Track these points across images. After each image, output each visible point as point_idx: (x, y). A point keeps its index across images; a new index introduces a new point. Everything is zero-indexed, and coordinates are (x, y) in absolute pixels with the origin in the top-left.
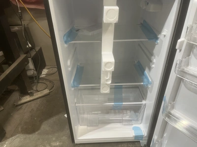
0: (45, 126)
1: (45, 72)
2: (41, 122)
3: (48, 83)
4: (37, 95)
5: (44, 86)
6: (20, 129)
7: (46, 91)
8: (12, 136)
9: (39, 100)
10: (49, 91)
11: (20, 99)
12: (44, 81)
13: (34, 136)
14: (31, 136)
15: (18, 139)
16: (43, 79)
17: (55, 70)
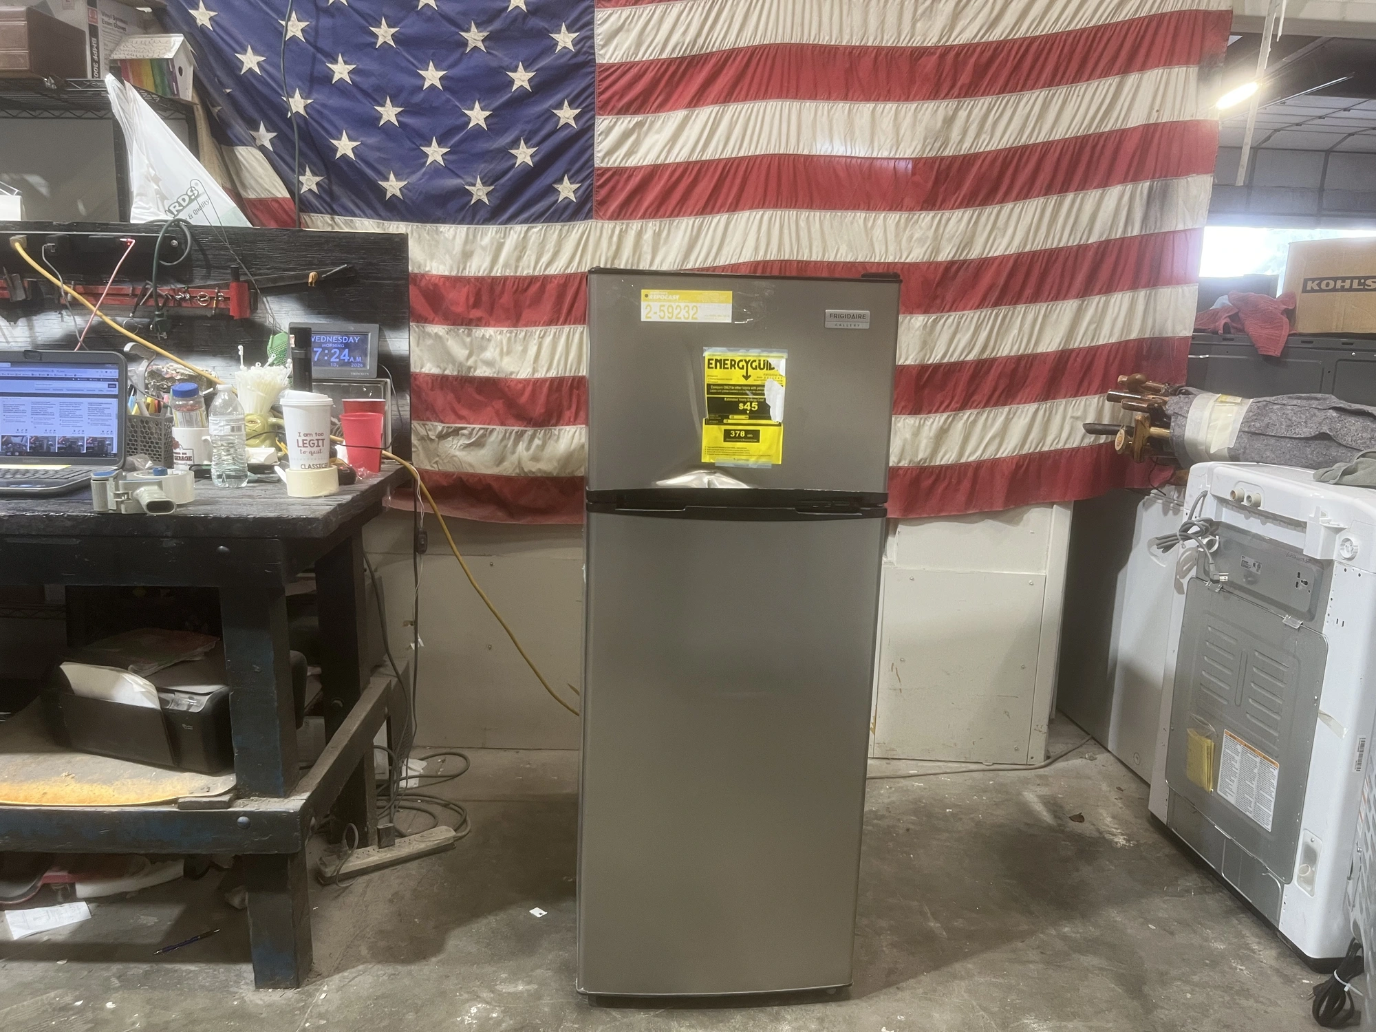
0: (459, 941)
1: (415, 766)
2: (443, 931)
3: (437, 810)
4: (403, 848)
5: (423, 819)
6: (364, 951)
7: (443, 834)
8: (338, 970)
9: (415, 864)
10: (453, 833)
11: (342, 857)
12: (419, 803)
13: (428, 970)
14: (414, 968)
15: (368, 978)
16: (411, 794)
17: (455, 764)
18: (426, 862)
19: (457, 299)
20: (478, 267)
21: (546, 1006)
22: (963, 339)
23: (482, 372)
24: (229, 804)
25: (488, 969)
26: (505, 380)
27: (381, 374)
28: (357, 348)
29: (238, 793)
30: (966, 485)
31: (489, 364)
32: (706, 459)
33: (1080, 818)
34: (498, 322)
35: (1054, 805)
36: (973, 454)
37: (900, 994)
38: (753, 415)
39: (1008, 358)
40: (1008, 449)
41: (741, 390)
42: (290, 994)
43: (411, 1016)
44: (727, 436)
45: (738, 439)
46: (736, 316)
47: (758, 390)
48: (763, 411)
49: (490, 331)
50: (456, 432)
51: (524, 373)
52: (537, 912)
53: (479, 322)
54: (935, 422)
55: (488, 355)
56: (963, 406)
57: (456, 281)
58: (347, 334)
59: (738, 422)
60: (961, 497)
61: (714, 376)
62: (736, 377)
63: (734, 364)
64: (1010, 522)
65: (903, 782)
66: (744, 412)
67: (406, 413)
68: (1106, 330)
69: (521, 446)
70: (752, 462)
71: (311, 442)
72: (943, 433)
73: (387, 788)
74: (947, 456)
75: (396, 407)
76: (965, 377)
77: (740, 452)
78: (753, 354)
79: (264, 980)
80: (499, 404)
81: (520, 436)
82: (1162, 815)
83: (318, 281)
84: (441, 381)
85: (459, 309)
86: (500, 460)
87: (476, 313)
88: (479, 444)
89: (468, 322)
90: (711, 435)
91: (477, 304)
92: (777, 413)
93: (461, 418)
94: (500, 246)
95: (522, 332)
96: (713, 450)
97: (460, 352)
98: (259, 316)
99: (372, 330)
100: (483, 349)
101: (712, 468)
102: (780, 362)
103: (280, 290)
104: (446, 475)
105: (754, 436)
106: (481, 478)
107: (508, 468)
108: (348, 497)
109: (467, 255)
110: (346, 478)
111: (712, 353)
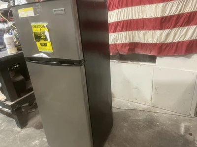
6: (34, 125)
8: (29, 127)
29: (6, 100)
30: (174, 48)
33: (191, 134)
36: (176, 40)
38: (45, 40)
42: (20, 130)
44: (41, 45)
54: (166, 32)
59: (42, 41)
60: (173, 51)
62: (39, 30)
63: (38, 27)
64: (187, 58)
70: (47, 51)
74: (170, 40)
77: (44, 49)
78: (40, 24)
79: (18, 126)
90: (38, 45)
96: (40, 48)
101: (41, 52)
102: (45, 25)
111: (33, 24)
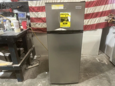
0: (39, 76)
1: (36, 57)
2: (37, 75)
3: (37, 61)
4: (34, 66)
5: (36, 62)
6: (29, 77)
7: (38, 64)
8: (26, 80)
12: (36, 61)
13: (35, 80)
14: (34, 79)
15: (29, 81)
16: (35, 59)
17: (40, 56)
18: (36, 67)
19: (36, 9)
20: (38, 5)
21: (47, 84)
22: (91, 10)
23: (39, 17)
24: (12, 65)
25: (41, 80)
26: (41, 18)
27: (27, 18)
28: (24, 15)
29: (13, 64)
30: (91, 27)
31: (40, 16)
32: (61, 27)
33: (102, 61)
34: (40, 11)
35: (99, 60)
36: (92, 24)
37: (84, 83)
38: (67, 21)
39: (96, 12)
40: (96, 23)
41: (65, 18)
42: (21, 82)
43: (33, 85)
44: (63, 24)
45: (65, 24)
46: (64, 8)
47: (67, 18)
48: (68, 20)
49: (40, 12)
50: (37, 24)
51: (43, 17)
52: (46, 73)
53: (38, 12)
54: (88, 20)
55: (40, 15)
56: (91, 18)
57: (36, 7)
58: (23, 13)
59: (65, 22)
60: (90, 28)
61: (61, 16)
62: (64, 16)
63: (64, 14)
64: (96, 31)
65: (84, 57)
66: (65, 21)
67: (30, 22)
68: (107, 9)
69: (44, 25)
70: (67, 27)
71: (16, 26)
72: (88, 21)
73: (32, 59)
74: (89, 24)
75: (28, 21)
76: (91, 15)
77: (65, 26)
78: (66, 13)
79: (19, 81)
80: (41, 20)
81: (43, 24)
82: (111, 61)
83: (19, 8)
84: (35, 18)
85: (36, 10)
86: (42, 26)
87: (38, 11)
88: (39, 25)
89: (37, 12)
90: (61, 24)
91: (38, 10)
92: (69, 20)
93: (37, 22)
94: (40, 3)
95: (43, 12)
96: (62, 26)
97: (37, 15)
98: (13, 12)
99: (25, 13)
100: (39, 14)
101: (62, 28)
102: (70, 14)
103: (15, 9)
104: (36, 28)
105: (67, 24)
106: (40, 28)
107: (42, 27)
108: (21, 32)
109: (36, 4)
110: (22, 30)
111: (61, 13)
